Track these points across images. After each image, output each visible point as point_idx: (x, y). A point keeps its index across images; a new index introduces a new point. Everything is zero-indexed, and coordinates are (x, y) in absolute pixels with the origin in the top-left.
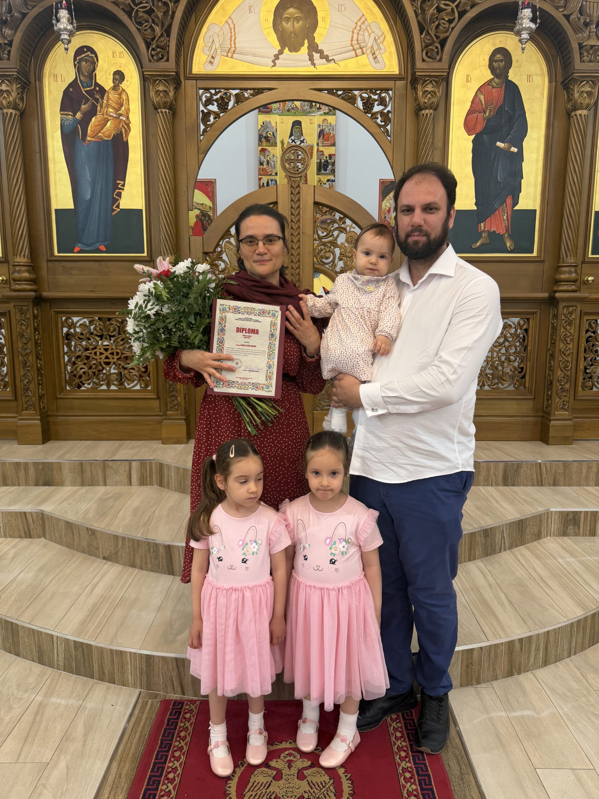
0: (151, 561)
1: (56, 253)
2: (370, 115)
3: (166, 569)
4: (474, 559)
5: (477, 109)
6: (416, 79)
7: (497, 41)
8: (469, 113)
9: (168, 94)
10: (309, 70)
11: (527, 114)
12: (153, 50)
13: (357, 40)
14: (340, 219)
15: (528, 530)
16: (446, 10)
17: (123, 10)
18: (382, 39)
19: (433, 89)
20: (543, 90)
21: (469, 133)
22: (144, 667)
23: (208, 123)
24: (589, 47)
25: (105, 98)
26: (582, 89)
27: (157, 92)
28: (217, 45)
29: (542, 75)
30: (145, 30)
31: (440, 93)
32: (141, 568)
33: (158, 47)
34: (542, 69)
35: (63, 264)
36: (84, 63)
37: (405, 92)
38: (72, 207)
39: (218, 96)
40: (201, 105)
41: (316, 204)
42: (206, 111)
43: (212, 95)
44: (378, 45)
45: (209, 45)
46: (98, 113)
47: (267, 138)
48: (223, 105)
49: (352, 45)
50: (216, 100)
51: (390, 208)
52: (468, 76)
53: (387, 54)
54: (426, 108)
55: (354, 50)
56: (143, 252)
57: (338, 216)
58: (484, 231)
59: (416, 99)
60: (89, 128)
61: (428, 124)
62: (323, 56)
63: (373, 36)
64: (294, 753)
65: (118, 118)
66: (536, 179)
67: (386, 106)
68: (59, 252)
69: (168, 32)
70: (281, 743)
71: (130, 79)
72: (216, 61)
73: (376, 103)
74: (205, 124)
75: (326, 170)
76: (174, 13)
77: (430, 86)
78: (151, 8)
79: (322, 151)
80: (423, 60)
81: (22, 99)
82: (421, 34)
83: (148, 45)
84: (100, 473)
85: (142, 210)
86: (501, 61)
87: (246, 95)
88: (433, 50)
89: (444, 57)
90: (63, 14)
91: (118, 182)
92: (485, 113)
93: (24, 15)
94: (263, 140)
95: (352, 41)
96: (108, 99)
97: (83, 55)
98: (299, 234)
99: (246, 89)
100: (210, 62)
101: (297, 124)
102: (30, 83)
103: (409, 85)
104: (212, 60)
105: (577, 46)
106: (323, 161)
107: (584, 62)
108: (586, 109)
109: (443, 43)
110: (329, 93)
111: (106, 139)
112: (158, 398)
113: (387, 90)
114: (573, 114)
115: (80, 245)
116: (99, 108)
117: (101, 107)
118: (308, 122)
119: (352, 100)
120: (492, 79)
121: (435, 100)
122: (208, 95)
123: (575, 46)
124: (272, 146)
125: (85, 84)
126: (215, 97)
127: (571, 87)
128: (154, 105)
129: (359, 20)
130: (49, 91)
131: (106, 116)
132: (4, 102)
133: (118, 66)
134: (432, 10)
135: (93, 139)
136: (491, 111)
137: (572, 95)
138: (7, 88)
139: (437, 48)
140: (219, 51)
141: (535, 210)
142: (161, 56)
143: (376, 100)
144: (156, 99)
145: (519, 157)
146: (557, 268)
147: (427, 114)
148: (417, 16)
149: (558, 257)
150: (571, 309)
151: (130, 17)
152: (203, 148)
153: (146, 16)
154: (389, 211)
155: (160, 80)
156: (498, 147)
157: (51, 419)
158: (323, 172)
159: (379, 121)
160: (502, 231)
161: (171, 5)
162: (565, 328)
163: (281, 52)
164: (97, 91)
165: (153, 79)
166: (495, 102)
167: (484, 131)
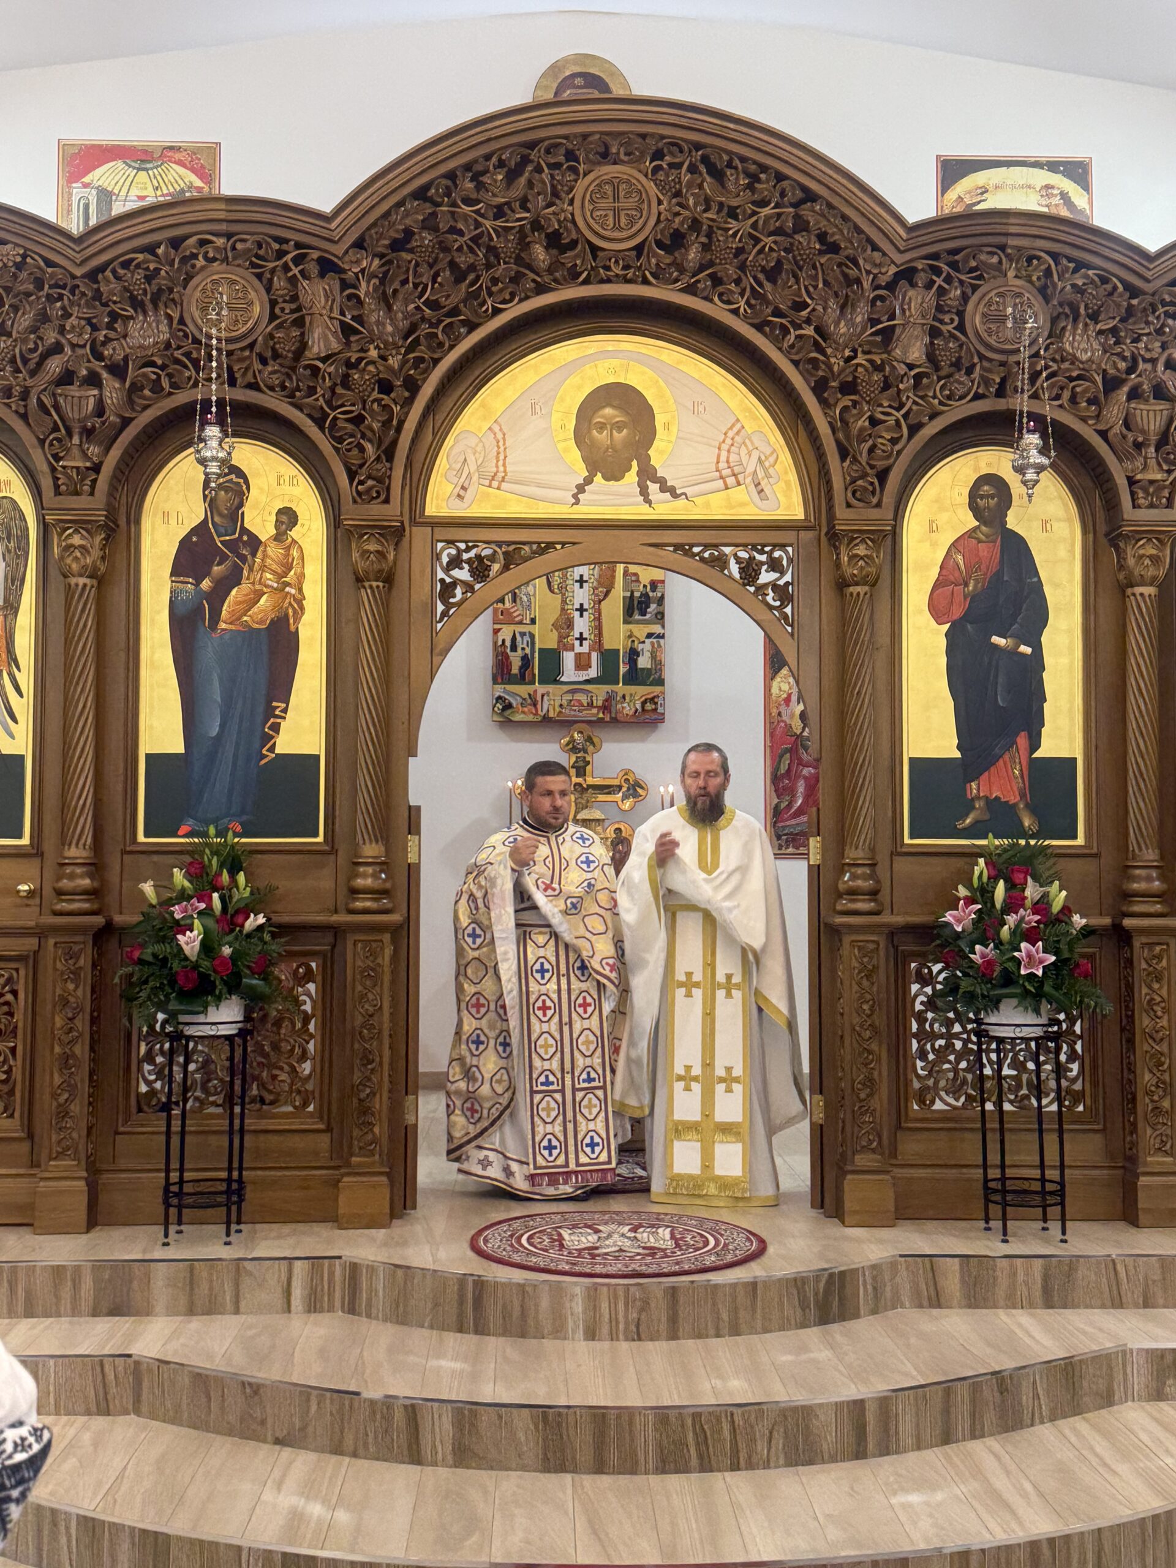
0: (376, 1437)
1: (141, 838)
2: (752, 589)
3: (406, 1452)
4: (983, 1436)
5: (952, 578)
6: (835, 535)
7: (983, 464)
8: (938, 584)
9: (385, 558)
11: (1045, 588)
12: (361, 483)
13: (728, 462)
15: (1085, 1384)
16: (885, 421)
17: (310, 416)
18: (772, 459)
19: (869, 553)
20: (1073, 545)
21: (939, 620)
23: (452, 600)
24: (1147, 483)
25: (259, 554)
26: (1141, 552)
27: (365, 553)
28: (473, 468)
29: (1069, 520)
30: (349, 450)
31: (880, 558)
32: (355, 1455)
34: (1067, 510)
35: (155, 858)
36: (222, 493)
37: (816, 550)
38: (180, 748)
39: (472, 554)
40: (439, 571)
42: (448, 580)
43: (460, 552)
44: (766, 470)
45: (458, 466)
46: (244, 581)
48: (480, 570)
49: (718, 470)
50: (469, 561)
51: (789, 695)
52: (931, 522)
53: (782, 484)
54: (857, 584)
55: (721, 477)
56: (316, 835)
58: (978, 798)
59: (838, 565)
60: (225, 607)
61: (860, 610)
62: (665, 488)
63: (755, 454)
65: (282, 590)
66: (1072, 704)
67: (783, 573)
68: (146, 835)
69: (389, 454)
71: (307, 523)
72: (469, 495)
73: (765, 567)
74: (445, 602)
76: (401, 423)
77: (862, 547)
78: (360, 415)
80: (849, 505)
81: (104, 558)
82: (843, 461)
83: (352, 475)
84: (228, 1287)
85: (317, 757)
86: (993, 496)
87: (524, 553)
88: (866, 489)
89: (885, 500)
90: (212, 432)
91: (275, 704)
92: (966, 585)
93: (126, 422)
95: (718, 463)
96: (265, 556)
97: (221, 480)
99: (524, 544)
100: (459, 495)
102: (121, 529)
103: (823, 539)
104: (462, 493)
105: (1125, 481)
106: (637, 594)
107: (1139, 507)
108: (1151, 585)
109: (883, 476)
110: (676, 551)
111: (256, 626)
112: (329, 1129)
113: (782, 546)
114: (1129, 591)
115: (191, 822)
116: (245, 573)
117: (251, 569)
120: (978, 527)
121: (872, 570)
122: (454, 552)
123: (1121, 482)
125: (222, 530)
126: (465, 556)
128: (356, 573)
129: (731, 428)
130: (152, 540)
131: (258, 587)
132: (74, 566)
134: (863, 422)
135: (233, 627)
136: (977, 581)
137: (1124, 559)
138: (83, 542)
139: (872, 484)
140: (475, 478)
141: (1075, 759)
142: (374, 494)
143: (762, 563)
144: (362, 565)
145: (1037, 663)
146: (1125, 871)
147: (858, 594)
148: (834, 432)
149: (1123, 847)
150: (1158, 949)
151: (322, 428)
152: (440, 646)
153: (350, 427)
154: (787, 700)
155: (372, 535)
156: (996, 647)
157: (105, 1178)
158: (637, 617)
160: (1013, 798)
161: (396, 409)
162: (1150, 987)
163: (588, 481)
164: (245, 543)
165: (360, 532)
166: (983, 567)
167: (966, 617)
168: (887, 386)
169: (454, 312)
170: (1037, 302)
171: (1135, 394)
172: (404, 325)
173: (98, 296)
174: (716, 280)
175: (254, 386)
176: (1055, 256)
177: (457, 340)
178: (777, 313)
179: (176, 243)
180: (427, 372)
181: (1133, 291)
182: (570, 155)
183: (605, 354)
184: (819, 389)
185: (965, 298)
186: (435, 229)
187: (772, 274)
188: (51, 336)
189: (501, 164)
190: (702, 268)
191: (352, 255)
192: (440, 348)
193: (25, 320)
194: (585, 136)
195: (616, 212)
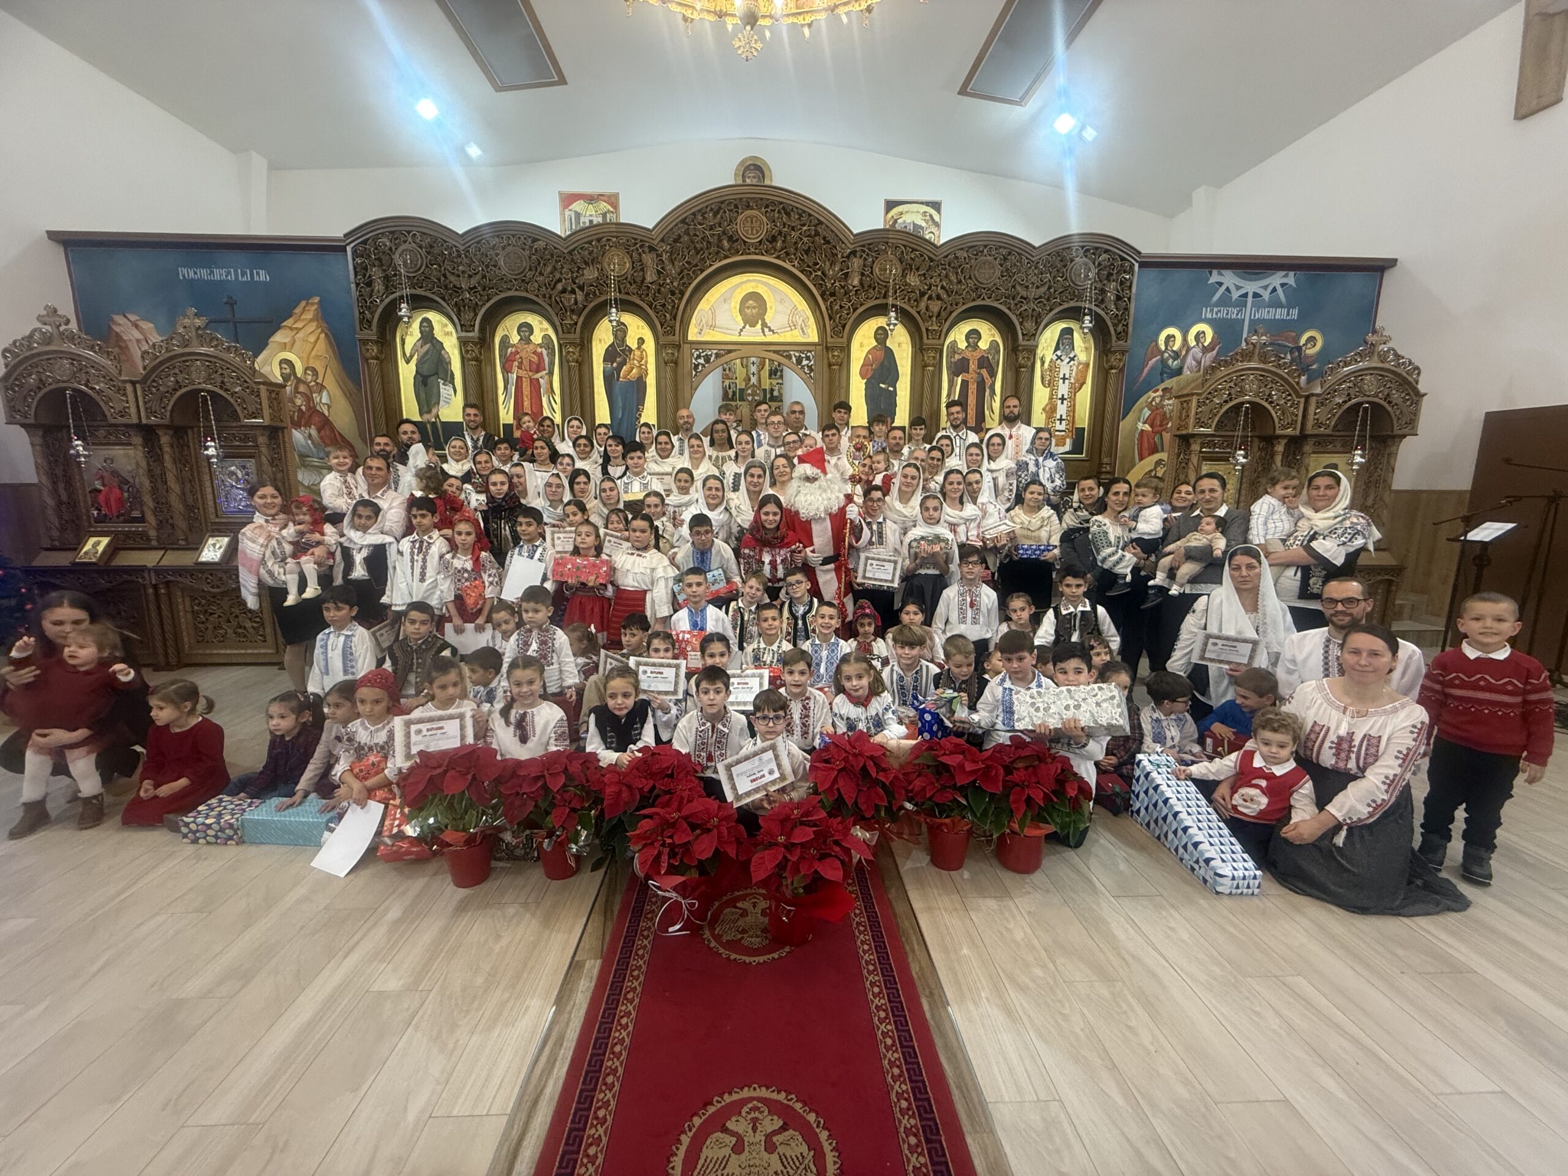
5: (867, 363)
8: (863, 366)
9: (672, 354)
11: (899, 367)
13: (792, 321)
16: (845, 307)
17: (647, 304)
18: (807, 320)
19: (840, 354)
20: (909, 353)
21: (863, 378)
24: (933, 331)
25: (632, 354)
26: (929, 355)
27: (668, 354)
28: (704, 323)
29: (907, 343)
30: (661, 316)
31: (843, 356)
33: (668, 326)
34: (907, 340)
36: (619, 332)
38: (610, 422)
40: (693, 360)
43: (700, 353)
44: (805, 324)
45: (699, 322)
46: (627, 363)
48: (707, 359)
49: (789, 324)
52: (861, 343)
53: (810, 329)
54: (836, 365)
55: (790, 326)
60: (622, 373)
61: (837, 374)
62: (770, 330)
63: (802, 318)
65: (640, 367)
69: (675, 318)
71: (648, 343)
72: (703, 333)
76: (679, 307)
77: (838, 352)
78: (664, 303)
81: (581, 356)
82: (831, 323)
83: (662, 325)
86: (882, 335)
87: (721, 354)
89: (845, 335)
90: (614, 310)
91: (640, 406)
92: (872, 366)
93: (585, 307)
95: (789, 321)
96: (634, 355)
97: (619, 328)
99: (721, 350)
100: (700, 333)
107: (929, 339)
108: (932, 366)
109: (844, 326)
110: (774, 353)
111: (632, 379)
114: (924, 369)
116: (628, 361)
117: (630, 360)
119: (789, 357)
120: (877, 345)
121: (841, 360)
122: (698, 353)
123: (924, 330)
125: (619, 346)
127: (924, 353)
128: (665, 361)
129: (794, 308)
131: (632, 366)
132: (571, 359)
133: (641, 334)
134: (837, 307)
135: (624, 380)
136: (876, 365)
137: (924, 358)
138: (573, 350)
140: (705, 326)
142: (669, 331)
144: (665, 357)
145: (895, 393)
147: (836, 369)
148: (828, 310)
151: (652, 308)
152: (694, 387)
153: (661, 308)
155: (668, 346)
156: (881, 387)
159: (806, 370)
161: (677, 302)
163: (744, 328)
164: (627, 350)
165: (665, 346)
166: (878, 360)
167: (873, 377)
168: (846, 293)
169: (696, 265)
170: (898, 264)
171: (930, 298)
172: (678, 270)
173: (573, 260)
174: (787, 254)
175: (628, 293)
176: (905, 246)
177: (697, 276)
178: (808, 266)
179: (599, 240)
180: (687, 287)
181: (931, 260)
182: (736, 206)
183: (749, 281)
184: (822, 296)
185: (873, 262)
186: (689, 234)
187: (807, 252)
188: (558, 276)
189: (712, 210)
190: (782, 249)
191: (661, 244)
192: (692, 280)
193: (549, 269)
194: (741, 199)
195: (752, 228)
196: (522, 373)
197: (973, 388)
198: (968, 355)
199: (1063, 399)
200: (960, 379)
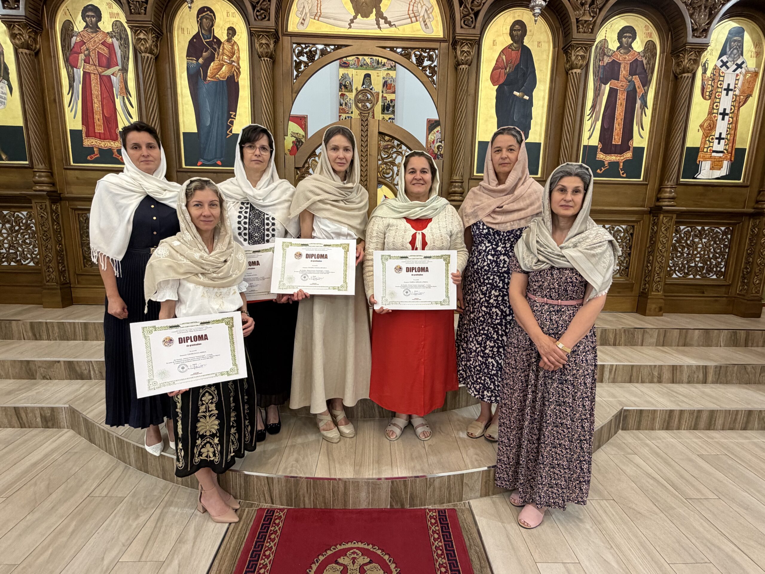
1: (184, 166)
2: (421, 68)
5: (500, 66)
6: (456, 41)
8: (494, 69)
9: (269, 46)
10: (376, 32)
11: (536, 72)
12: (258, 11)
13: (413, 10)
14: (398, 145)
18: (431, 10)
19: (469, 50)
20: (549, 53)
21: (494, 83)
22: (243, 483)
23: (300, 70)
24: (584, 22)
25: (221, 48)
26: (578, 53)
27: (261, 45)
28: (307, 11)
29: (549, 42)
31: (473, 52)
33: (261, 9)
34: (548, 37)
35: (189, 174)
36: (205, 20)
37: (447, 52)
38: (196, 131)
39: (307, 50)
40: (294, 56)
41: (380, 133)
42: (298, 61)
43: (303, 48)
44: (428, 15)
45: (301, 10)
46: (216, 59)
47: (345, 86)
48: (311, 56)
49: (408, 14)
50: (306, 53)
51: (434, 140)
52: (494, 41)
53: (434, 22)
54: (463, 64)
55: (410, 18)
57: (396, 142)
59: (456, 57)
60: (209, 71)
61: (464, 76)
62: (387, 22)
63: (424, 7)
64: (357, 551)
65: (231, 64)
66: (542, 119)
67: (433, 61)
68: (186, 165)
70: (347, 543)
72: (306, 23)
73: (426, 59)
74: (297, 71)
75: (388, 111)
77: (466, 47)
79: (386, 97)
80: (462, 27)
81: (156, 46)
82: (461, 7)
83: (254, 7)
86: (519, 30)
87: (329, 50)
88: (469, 20)
89: (477, 25)
91: (231, 113)
92: (506, 69)
94: (343, 87)
95: (409, 10)
96: (224, 48)
97: (204, 14)
98: (367, 155)
99: (329, 45)
100: (302, 23)
101: (368, 76)
102: (163, 34)
103: (450, 46)
104: (303, 22)
105: (575, 20)
106: (386, 104)
107: (579, 32)
108: (579, 68)
109: (476, 14)
110: (391, 50)
111: (222, 79)
113: (434, 49)
114: (570, 72)
115: (202, 160)
117: (218, 54)
118: (376, 75)
119: (408, 56)
120: (512, 44)
121: (469, 58)
122: (300, 48)
124: (349, 92)
125: (206, 36)
126: (305, 51)
127: (569, 51)
128: (258, 54)
130: (178, 40)
132: (142, 48)
133: (231, 23)
135: (211, 79)
136: (510, 68)
137: (570, 57)
138: (145, 37)
139: (472, 18)
140: (308, 15)
141: (540, 143)
142: (263, 16)
143: (426, 57)
144: (260, 50)
145: (530, 103)
147: (463, 69)
152: (295, 89)
154: (433, 142)
155: (263, 35)
156: (515, 95)
158: (386, 112)
159: (427, 73)
163: (355, 17)
164: (215, 42)
165: (259, 35)
166: (513, 61)
167: (505, 83)
196: (90, 68)
197: (621, 98)
198: (619, 57)
199: (724, 114)
200: (607, 88)
